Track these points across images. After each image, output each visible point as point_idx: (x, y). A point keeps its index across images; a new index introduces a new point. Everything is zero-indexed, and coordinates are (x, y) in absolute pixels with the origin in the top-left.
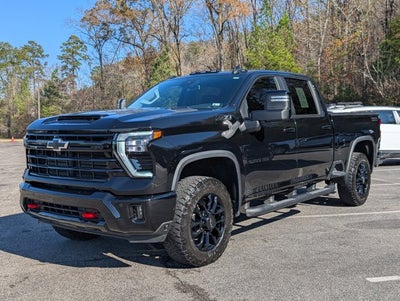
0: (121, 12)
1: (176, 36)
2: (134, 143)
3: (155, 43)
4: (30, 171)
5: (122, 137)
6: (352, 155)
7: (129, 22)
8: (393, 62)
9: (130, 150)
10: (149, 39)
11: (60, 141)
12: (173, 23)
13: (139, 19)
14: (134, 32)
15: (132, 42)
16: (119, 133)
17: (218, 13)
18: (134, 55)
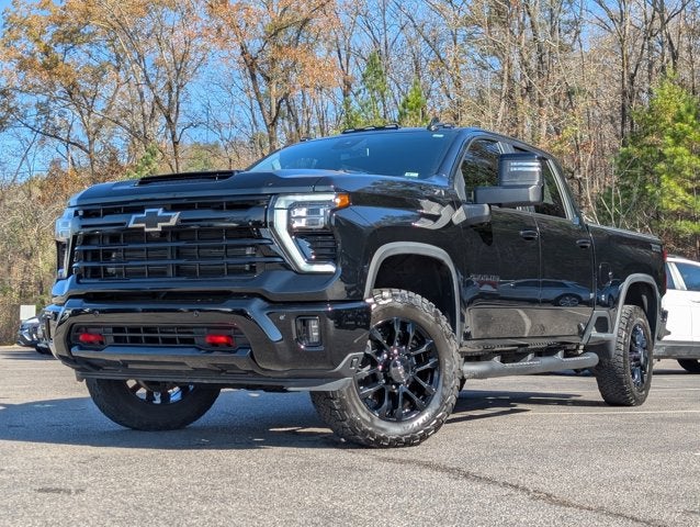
0: (45, 66)
1: (170, 124)
2: (303, 212)
3: (120, 140)
4: (79, 277)
5: (282, 203)
6: (623, 309)
7: (59, 91)
8: (643, 194)
9: (296, 225)
10: (104, 131)
11: (160, 212)
12: (164, 97)
13: (85, 86)
14: (72, 114)
15: (63, 135)
16: (277, 195)
17: (268, 79)
18: (66, 167)
